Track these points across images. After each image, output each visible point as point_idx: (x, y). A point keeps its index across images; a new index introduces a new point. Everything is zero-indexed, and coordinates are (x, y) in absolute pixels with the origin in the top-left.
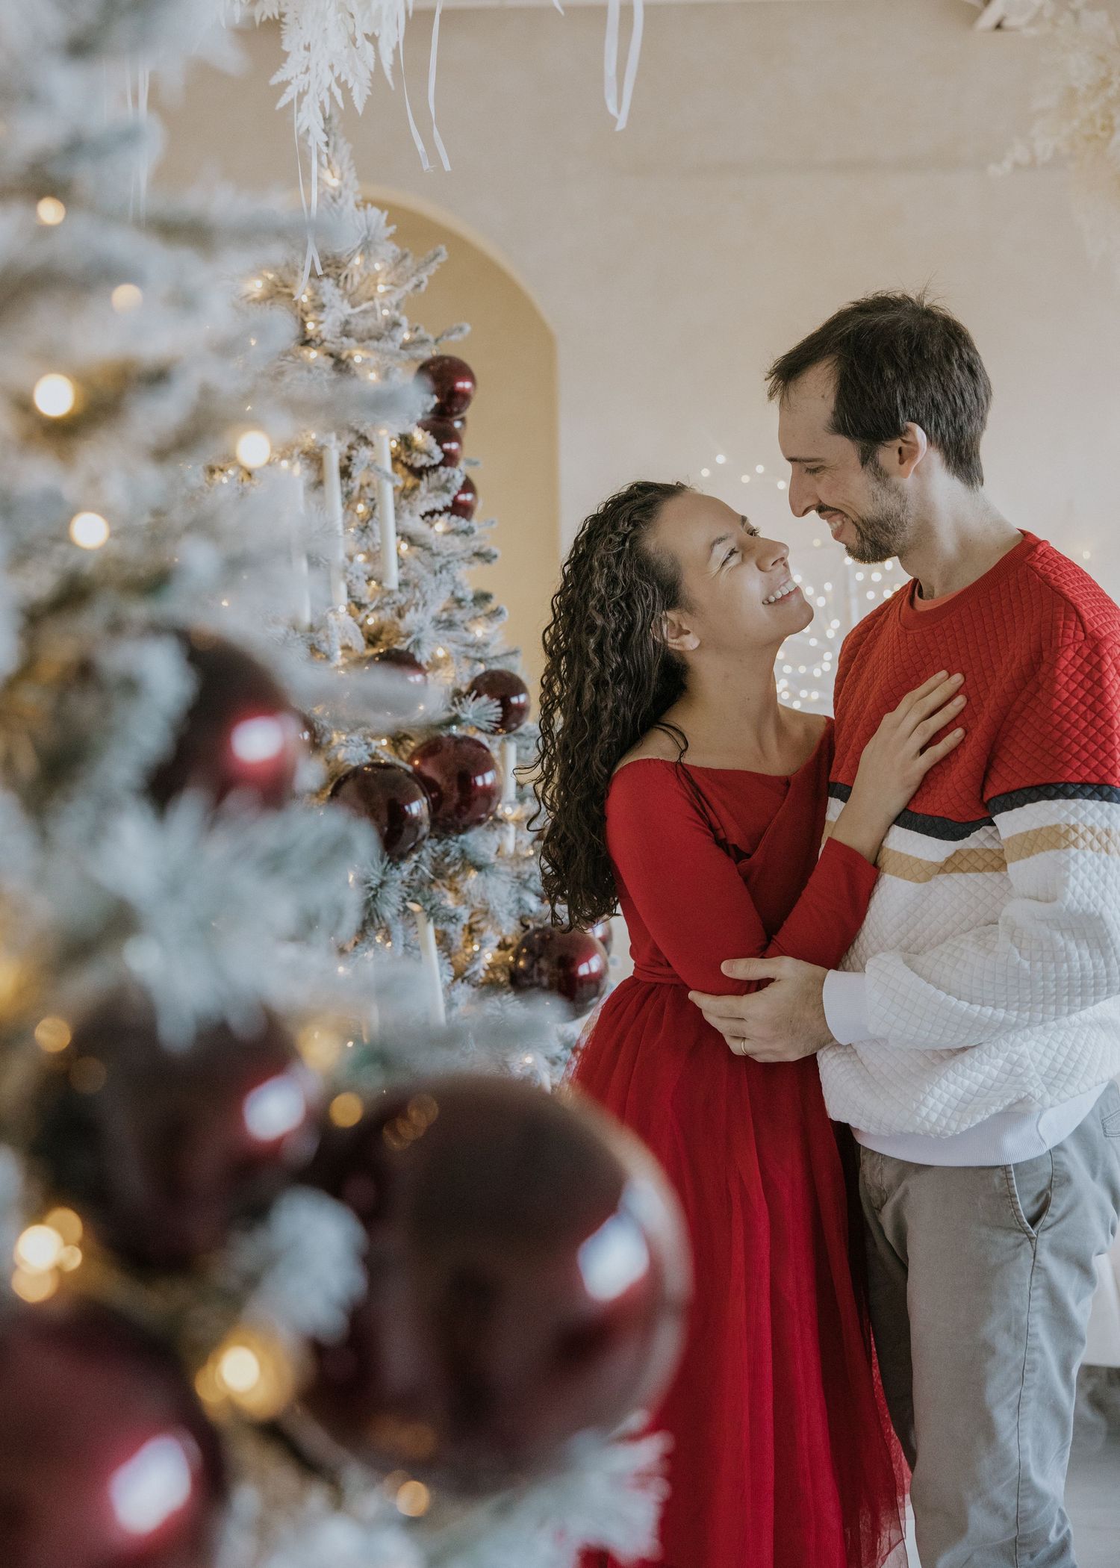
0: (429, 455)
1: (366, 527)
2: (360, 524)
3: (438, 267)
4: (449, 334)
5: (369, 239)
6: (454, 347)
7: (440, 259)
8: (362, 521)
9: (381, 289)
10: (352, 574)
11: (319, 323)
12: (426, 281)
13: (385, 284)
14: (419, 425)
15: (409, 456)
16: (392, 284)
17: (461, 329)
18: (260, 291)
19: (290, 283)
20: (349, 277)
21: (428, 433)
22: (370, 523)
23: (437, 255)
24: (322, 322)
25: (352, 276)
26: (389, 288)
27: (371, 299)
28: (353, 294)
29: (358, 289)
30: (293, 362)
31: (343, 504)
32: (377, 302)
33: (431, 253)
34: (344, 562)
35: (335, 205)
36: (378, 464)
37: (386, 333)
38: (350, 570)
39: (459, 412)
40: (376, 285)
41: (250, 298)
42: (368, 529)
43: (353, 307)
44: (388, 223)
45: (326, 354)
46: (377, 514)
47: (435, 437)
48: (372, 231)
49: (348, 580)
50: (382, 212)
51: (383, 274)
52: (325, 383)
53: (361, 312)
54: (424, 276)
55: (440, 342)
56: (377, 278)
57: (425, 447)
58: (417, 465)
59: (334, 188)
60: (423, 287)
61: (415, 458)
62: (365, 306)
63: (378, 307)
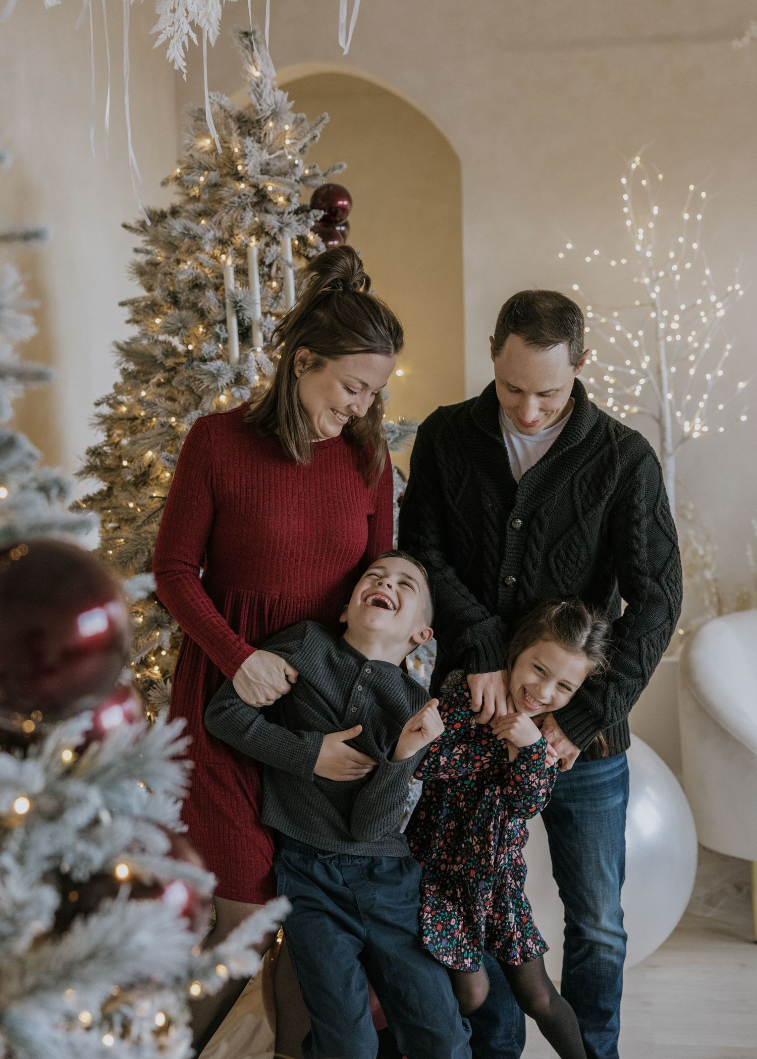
0: (317, 248)
1: (277, 296)
2: (273, 294)
3: (323, 127)
4: (334, 169)
5: (277, 110)
6: (337, 178)
7: (324, 122)
8: (275, 293)
9: (288, 142)
10: (265, 327)
11: (245, 165)
12: (319, 135)
13: (290, 139)
14: (312, 230)
15: (305, 250)
16: (295, 138)
17: (341, 167)
18: (210, 145)
19: (228, 140)
20: (267, 135)
21: (317, 235)
22: (280, 294)
23: (323, 119)
24: (247, 165)
25: (269, 135)
26: (293, 141)
27: (282, 148)
28: (271, 145)
29: (273, 142)
30: (228, 192)
31: (260, 283)
32: (286, 151)
33: (319, 118)
34: (260, 319)
35: (258, 89)
36: (283, 256)
37: (290, 171)
38: (264, 324)
39: (341, 220)
40: (285, 139)
41: (203, 150)
42: (278, 298)
43: (270, 154)
44: (289, 100)
45: (250, 186)
46: (284, 288)
47: (321, 237)
48: (279, 105)
49: (263, 331)
50: (285, 93)
51: (288, 133)
52: (249, 205)
53: (276, 157)
54: (318, 132)
55: (328, 175)
56: (285, 135)
57: (315, 244)
58: (310, 255)
59: (257, 78)
60: (317, 139)
61: (309, 251)
62: (278, 153)
63: (287, 154)
